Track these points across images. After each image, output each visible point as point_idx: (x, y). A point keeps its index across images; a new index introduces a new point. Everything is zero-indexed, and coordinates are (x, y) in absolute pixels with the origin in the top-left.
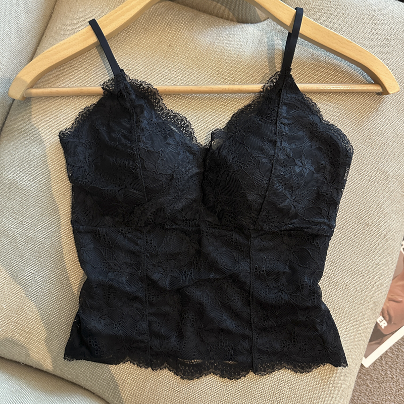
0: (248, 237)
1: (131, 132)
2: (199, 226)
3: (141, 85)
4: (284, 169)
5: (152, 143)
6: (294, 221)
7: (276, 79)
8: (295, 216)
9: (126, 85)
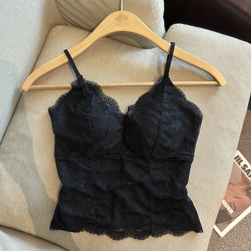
0: (148, 162)
1: (86, 108)
2: (122, 156)
3: (91, 83)
4: (166, 126)
5: (97, 114)
6: (172, 153)
7: (161, 79)
8: (173, 151)
9: (83, 84)
